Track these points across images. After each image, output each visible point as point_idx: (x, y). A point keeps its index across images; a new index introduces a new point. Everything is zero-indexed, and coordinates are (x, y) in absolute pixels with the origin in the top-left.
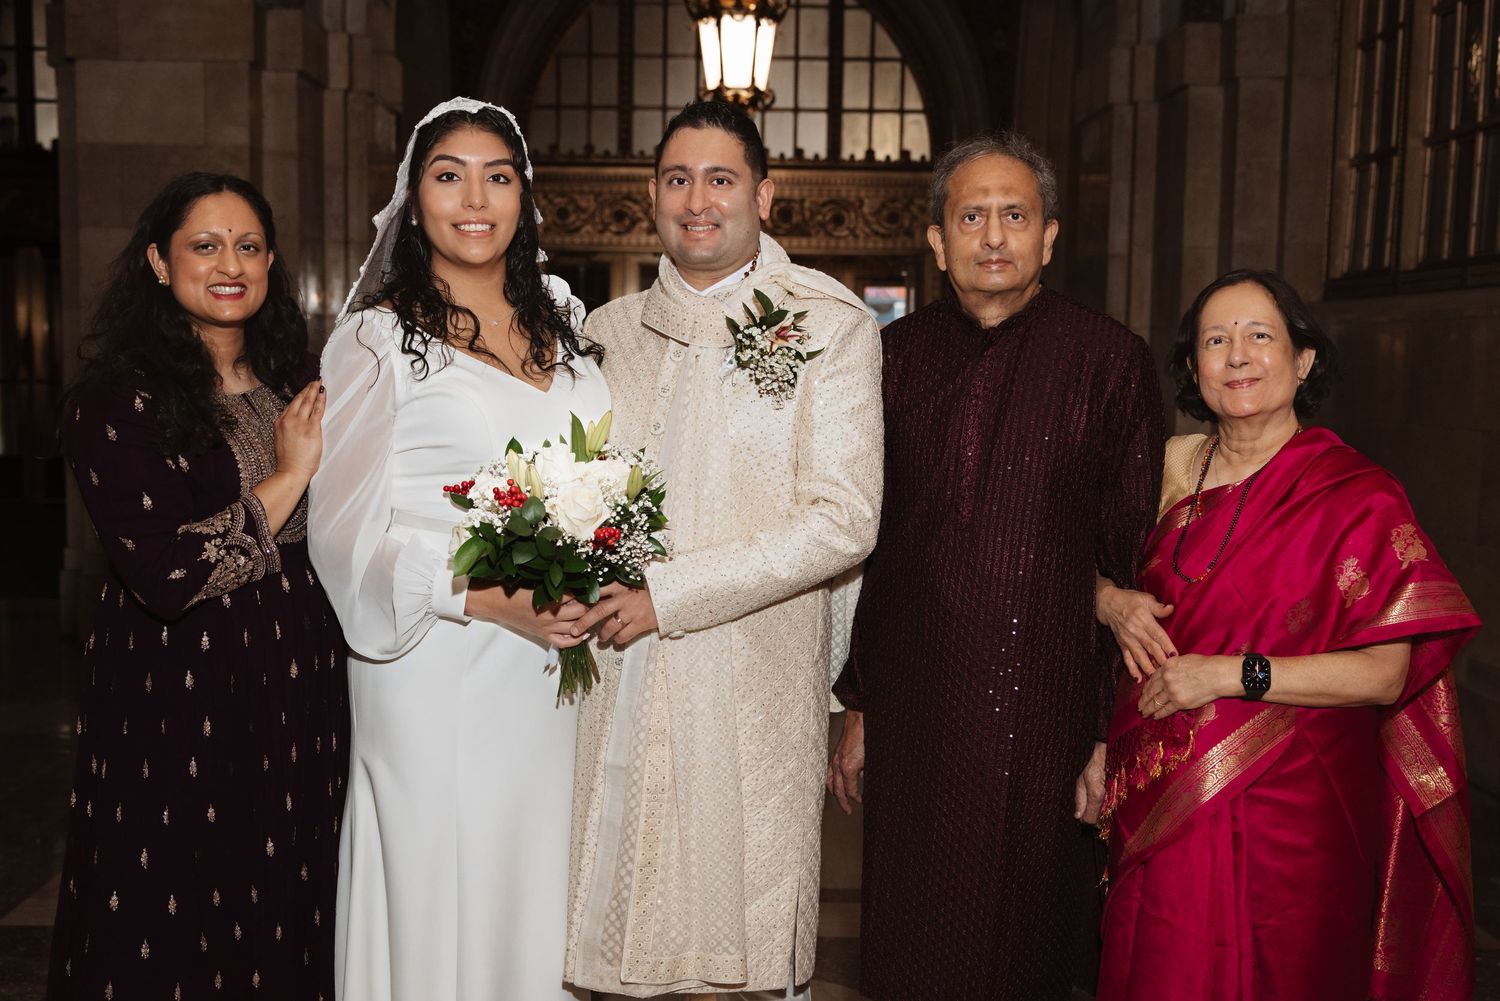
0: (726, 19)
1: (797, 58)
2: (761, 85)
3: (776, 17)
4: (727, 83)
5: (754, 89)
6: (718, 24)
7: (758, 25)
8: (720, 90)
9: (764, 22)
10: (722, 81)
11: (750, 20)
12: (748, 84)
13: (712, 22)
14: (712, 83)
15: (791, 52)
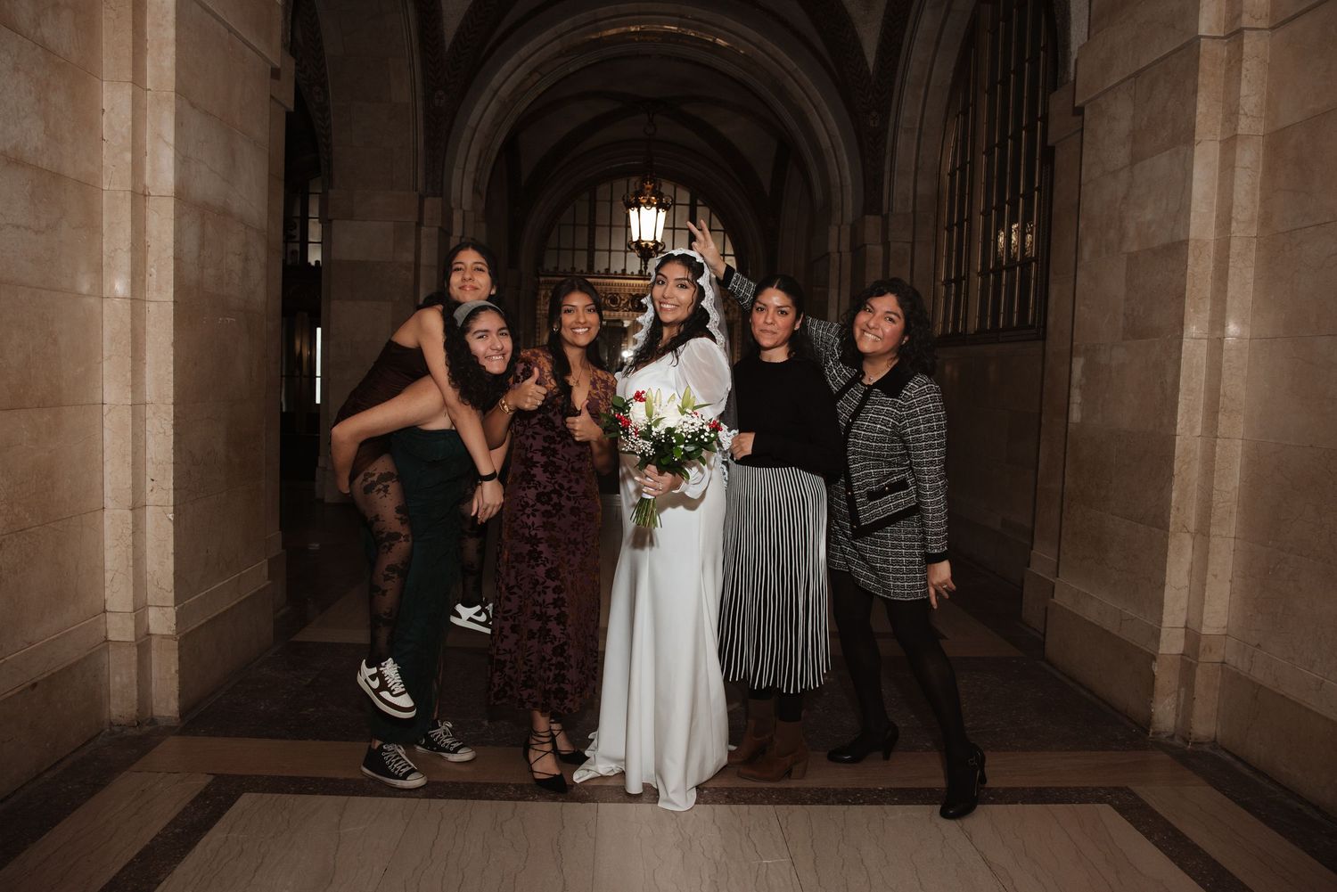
0: (642, 208)
1: (674, 229)
2: (659, 240)
3: (666, 208)
4: (643, 239)
5: (655, 241)
6: (639, 211)
7: (658, 212)
8: (640, 241)
9: (660, 210)
10: (640, 237)
11: (654, 209)
12: (652, 239)
13: (636, 209)
14: (635, 238)
15: (671, 226)
